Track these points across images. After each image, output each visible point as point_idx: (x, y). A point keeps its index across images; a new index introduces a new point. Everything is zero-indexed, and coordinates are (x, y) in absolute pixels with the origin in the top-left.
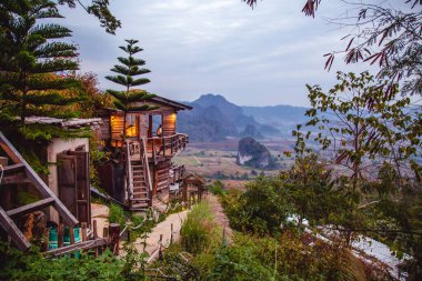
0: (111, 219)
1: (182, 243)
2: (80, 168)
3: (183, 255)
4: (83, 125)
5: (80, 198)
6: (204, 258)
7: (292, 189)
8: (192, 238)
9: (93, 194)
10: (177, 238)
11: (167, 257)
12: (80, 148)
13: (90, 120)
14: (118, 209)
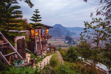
0: (31, 57)
1: (50, 64)
2: (23, 44)
3: (50, 67)
4: (24, 32)
5: (23, 52)
6: (56, 68)
8: (53, 63)
9: (27, 51)
10: (49, 63)
11: (46, 68)
12: (23, 38)
13: (26, 31)
14: (33, 55)
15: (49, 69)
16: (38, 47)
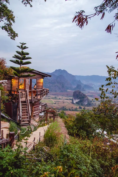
0: (11, 129)
1: (45, 142)
3: (46, 148)
6: (55, 149)
7: (99, 117)
8: (50, 140)
10: (42, 139)
11: (37, 149)
13: (2, 81)
14: (14, 124)
15: (42, 150)
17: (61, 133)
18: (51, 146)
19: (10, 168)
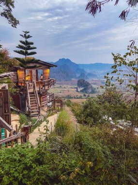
0: (21, 122)
1: (56, 131)
2: (5, 98)
3: (58, 138)
4: (5, 76)
5: (5, 112)
6: (68, 138)
9: (12, 110)
10: (53, 128)
11: (50, 139)
12: (4, 88)
13: (8, 73)
14: (24, 116)
15: (55, 140)
16: (33, 101)
17: (72, 122)
18: (63, 136)
19: (34, 165)
